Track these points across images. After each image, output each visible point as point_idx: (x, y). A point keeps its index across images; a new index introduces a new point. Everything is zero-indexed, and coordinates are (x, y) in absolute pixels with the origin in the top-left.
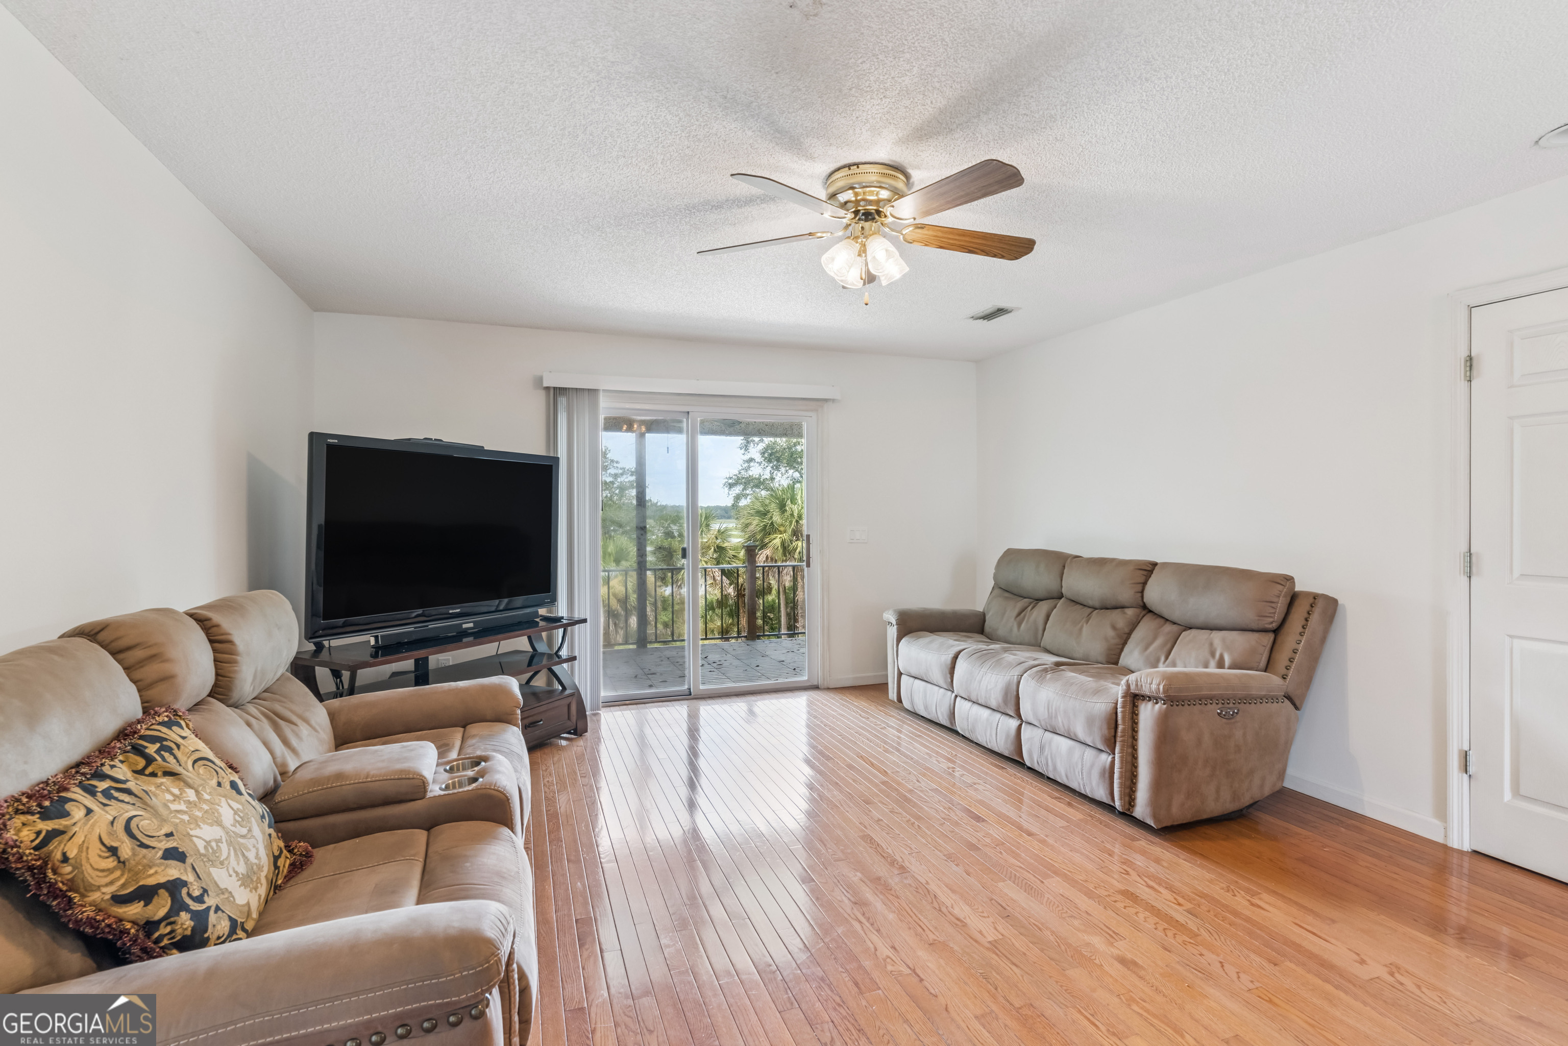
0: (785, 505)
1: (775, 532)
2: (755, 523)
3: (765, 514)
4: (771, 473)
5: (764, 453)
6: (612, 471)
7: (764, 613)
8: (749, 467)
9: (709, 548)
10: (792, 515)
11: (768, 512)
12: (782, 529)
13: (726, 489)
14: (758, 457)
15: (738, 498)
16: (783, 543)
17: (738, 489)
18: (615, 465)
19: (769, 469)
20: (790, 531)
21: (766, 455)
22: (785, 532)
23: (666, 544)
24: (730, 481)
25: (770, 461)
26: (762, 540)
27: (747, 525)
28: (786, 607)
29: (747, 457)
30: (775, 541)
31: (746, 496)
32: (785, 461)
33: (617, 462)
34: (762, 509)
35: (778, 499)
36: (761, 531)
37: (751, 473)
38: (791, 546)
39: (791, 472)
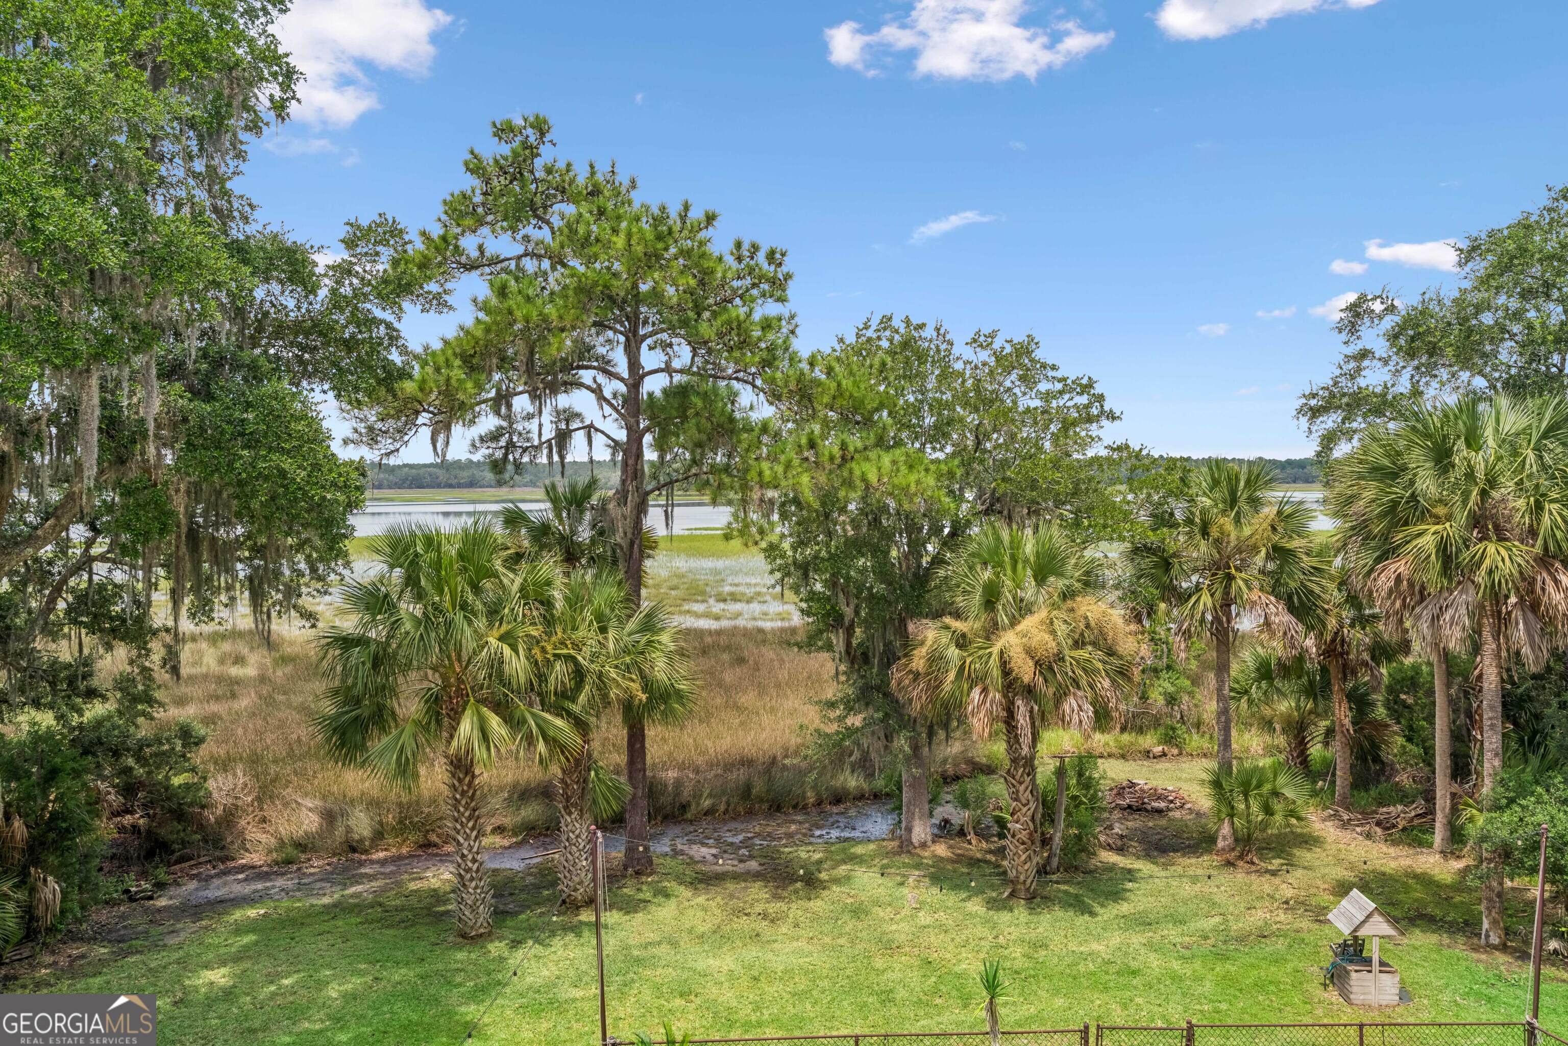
0: (1448, 453)
1: (1422, 519)
2: (1368, 494)
3: (1394, 475)
4: (1415, 385)
5: (1396, 337)
6: (1043, 386)
7: (1390, 689)
8: (1359, 370)
9: (1255, 549)
10: (1470, 475)
11: (1404, 468)
12: (1441, 511)
13: (1304, 421)
14: (1381, 347)
15: (1329, 440)
16: (1444, 549)
17: (1331, 421)
18: (1051, 373)
19: (1406, 374)
20: (1462, 517)
21: (1402, 341)
22: (1449, 517)
23: (1152, 538)
24: (1313, 402)
25: (1411, 354)
26: (1386, 537)
27: (1350, 500)
28: (1448, 685)
29: (1352, 350)
30: (1420, 541)
31: (1349, 434)
32: (1449, 351)
33: (1054, 368)
34: (1386, 462)
35: (1427, 436)
36: (1382, 516)
37: (1362, 383)
38: (1466, 556)
39: (1465, 375)
